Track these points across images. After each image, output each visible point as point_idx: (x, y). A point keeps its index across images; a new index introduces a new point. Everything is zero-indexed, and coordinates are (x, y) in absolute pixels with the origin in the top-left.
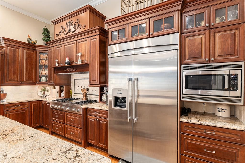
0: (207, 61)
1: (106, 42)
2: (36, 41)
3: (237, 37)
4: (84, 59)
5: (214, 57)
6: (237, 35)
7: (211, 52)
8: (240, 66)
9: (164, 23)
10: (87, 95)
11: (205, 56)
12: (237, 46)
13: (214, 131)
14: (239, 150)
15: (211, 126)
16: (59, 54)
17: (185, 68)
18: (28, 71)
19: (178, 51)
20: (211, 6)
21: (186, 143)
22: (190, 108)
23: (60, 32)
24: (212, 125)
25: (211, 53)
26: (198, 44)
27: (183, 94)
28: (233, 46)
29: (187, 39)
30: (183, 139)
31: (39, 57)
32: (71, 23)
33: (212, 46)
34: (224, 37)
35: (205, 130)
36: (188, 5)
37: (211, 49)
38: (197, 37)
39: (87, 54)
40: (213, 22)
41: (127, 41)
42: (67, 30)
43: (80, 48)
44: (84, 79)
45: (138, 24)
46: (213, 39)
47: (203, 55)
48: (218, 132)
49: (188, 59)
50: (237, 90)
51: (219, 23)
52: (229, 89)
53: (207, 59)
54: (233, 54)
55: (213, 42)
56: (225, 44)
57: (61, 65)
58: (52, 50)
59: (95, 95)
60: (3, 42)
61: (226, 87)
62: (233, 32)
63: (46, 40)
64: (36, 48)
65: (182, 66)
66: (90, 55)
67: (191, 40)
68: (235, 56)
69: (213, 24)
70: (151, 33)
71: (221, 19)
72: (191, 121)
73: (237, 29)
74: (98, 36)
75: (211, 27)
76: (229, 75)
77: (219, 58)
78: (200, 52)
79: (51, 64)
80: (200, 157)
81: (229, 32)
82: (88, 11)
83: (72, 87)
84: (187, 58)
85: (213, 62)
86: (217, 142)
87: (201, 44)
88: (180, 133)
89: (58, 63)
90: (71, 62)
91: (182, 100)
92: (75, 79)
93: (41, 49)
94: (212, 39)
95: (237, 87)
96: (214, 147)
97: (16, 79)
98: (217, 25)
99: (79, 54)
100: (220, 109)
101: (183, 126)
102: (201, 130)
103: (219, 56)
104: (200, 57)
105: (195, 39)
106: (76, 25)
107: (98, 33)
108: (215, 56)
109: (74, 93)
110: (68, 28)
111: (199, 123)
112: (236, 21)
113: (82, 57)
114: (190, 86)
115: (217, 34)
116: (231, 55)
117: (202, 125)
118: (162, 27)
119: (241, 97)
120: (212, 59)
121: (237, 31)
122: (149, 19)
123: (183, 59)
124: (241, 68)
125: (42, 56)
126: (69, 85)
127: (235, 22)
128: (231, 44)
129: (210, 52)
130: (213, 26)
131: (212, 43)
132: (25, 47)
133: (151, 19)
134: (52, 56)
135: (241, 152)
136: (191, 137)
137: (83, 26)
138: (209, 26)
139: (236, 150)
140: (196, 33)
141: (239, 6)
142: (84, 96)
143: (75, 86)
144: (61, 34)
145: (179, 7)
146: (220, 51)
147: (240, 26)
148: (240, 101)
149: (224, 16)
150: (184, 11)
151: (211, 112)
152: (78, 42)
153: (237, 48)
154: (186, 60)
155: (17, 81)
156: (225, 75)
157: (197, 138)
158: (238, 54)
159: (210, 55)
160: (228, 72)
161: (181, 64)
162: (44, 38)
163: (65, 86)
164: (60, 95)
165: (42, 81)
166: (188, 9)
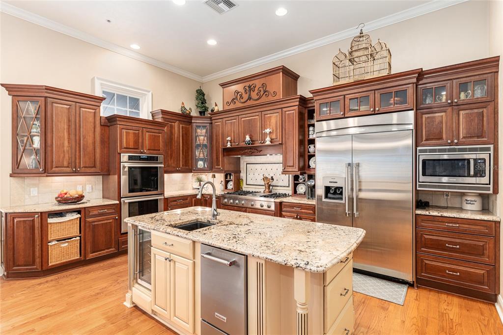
0: (450, 143)
1: (305, 114)
2: (190, 109)
3: (485, 116)
4: (274, 137)
5: (458, 139)
6: (485, 114)
7: (455, 132)
8: (488, 149)
9: (394, 97)
10: (271, 188)
11: (447, 137)
12: (485, 127)
13: (458, 223)
14: (486, 242)
15: (454, 218)
16: (231, 129)
17: (421, 151)
18: (184, 154)
19: (413, 131)
20: (454, 79)
21: (423, 239)
22: (427, 201)
23: (233, 99)
24: (456, 216)
25: (455, 134)
26: (438, 123)
27: (419, 182)
28: (481, 127)
29: (424, 116)
30: (420, 235)
31: (196, 132)
32: (252, 87)
33: (456, 126)
34: (470, 116)
35: (447, 222)
36: (425, 76)
37: (454, 129)
38: (437, 115)
39: (278, 130)
40: (457, 99)
41: (343, 116)
42: (246, 97)
43: (268, 122)
44: (263, 163)
45: (359, 97)
46: (457, 118)
47: (444, 136)
48: (463, 224)
49: (425, 141)
50: (485, 176)
51: (464, 100)
52: (475, 175)
53: (449, 141)
54: (481, 136)
55: (457, 121)
56: (471, 124)
57: (235, 145)
58: (219, 123)
59: (281, 186)
60: (161, 116)
61: (472, 173)
62: (481, 110)
63: (202, 107)
64: (192, 120)
65: (418, 148)
66: (284, 132)
67: (428, 117)
68: (483, 138)
69: (456, 100)
70: (377, 109)
71: (466, 94)
72: (429, 213)
73: (486, 107)
74: (297, 107)
75: (454, 104)
76: (475, 160)
77: (464, 140)
78: (441, 133)
79: (218, 143)
80: (441, 254)
81: (476, 111)
82: (281, 73)
83: (243, 175)
84: (424, 139)
85: (457, 144)
86: (462, 235)
87: (442, 122)
88: (416, 227)
89: (231, 141)
90: (252, 141)
91: (418, 189)
92: (247, 164)
93: (198, 121)
94: (455, 117)
95: (485, 173)
96: (458, 241)
97: (173, 165)
98: (461, 101)
99: (268, 131)
100: (468, 201)
101: (419, 220)
102: (442, 223)
103: (464, 137)
104: (441, 138)
105: (434, 117)
106: (260, 91)
107: (297, 103)
108: (459, 137)
109: (247, 184)
110: (248, 94)
111: (439, 215)
112: (484, 99)
113: (271, 134)
114: (428, 172)
115: (462, 113)
116: (478, 137)
117: (443, 217)
118: (392, 101)
119: (490, 184)
120: (456, 141)
121: (485, 109)
122: (373, 91)
123: (419, 141)
124: (489, 152)
125: (199, 131)
126: (238, 171)
127: (482, 99)
128: (478, 125)
129: (453, 131)
130: (456, 102)
131: (455, 122)
132: (181, 119)
133: (376, 92)
134: (219, 132)
135: (489, 244)
136: (430, 232)
137: (272, 93)
138: (452, 102)
139: (484, 243)
140: (435, 109)
141: (488, 82)
142: (267, 188)
143: (248, 174)
144: (235, 102)
145: (415, 80)
146: (465, 131)
147: (489, 105)
148: (488, 189)
149: (470, 91)
150: (421, 82)
151: (458, 206)
152: (265, 115)
153: (485, 129)
154: (422, 141)
155: (174, 167)
156: (471, 160)
157: (437, 233)
158: (487, 136)
159: (453, 136)
160: (474, 156)
161: (416, 146)
162: (198, 104)
163: (235, 173)
164: (226, 188)
165: (199, 167)
166: (424, 81)
